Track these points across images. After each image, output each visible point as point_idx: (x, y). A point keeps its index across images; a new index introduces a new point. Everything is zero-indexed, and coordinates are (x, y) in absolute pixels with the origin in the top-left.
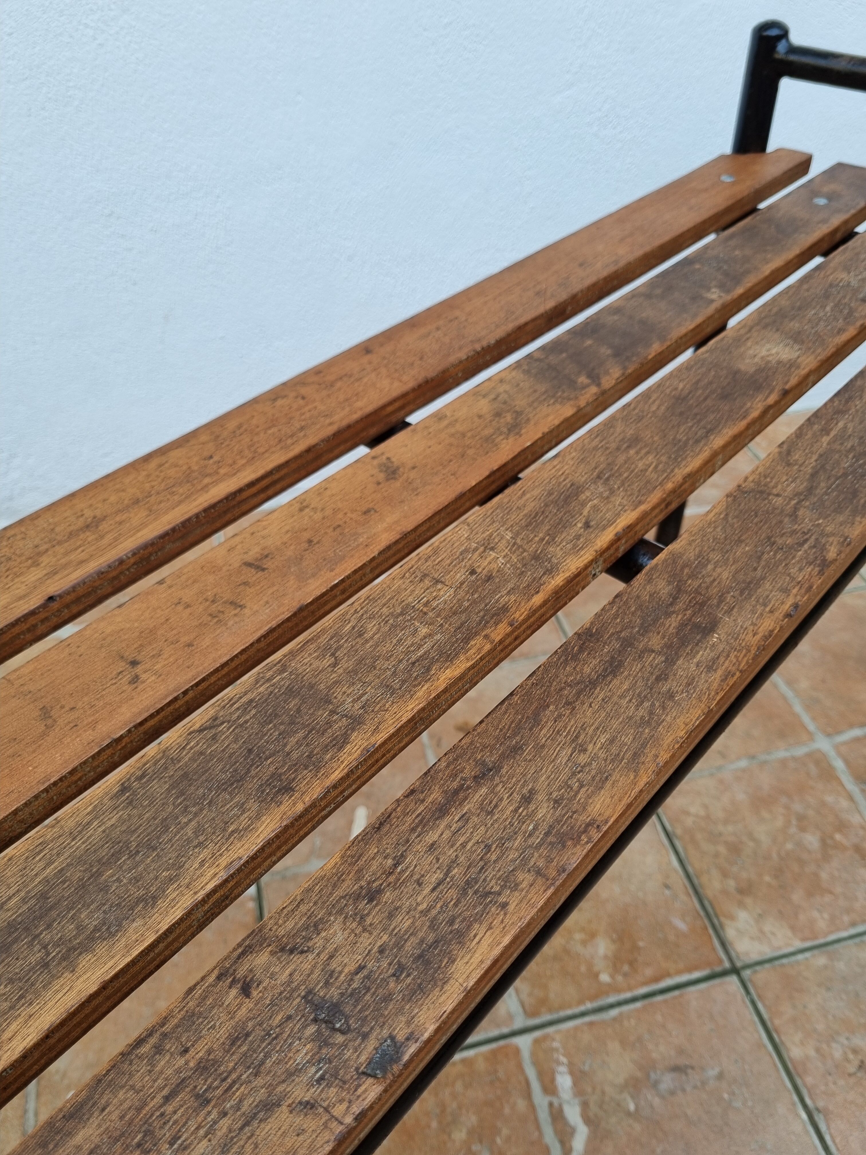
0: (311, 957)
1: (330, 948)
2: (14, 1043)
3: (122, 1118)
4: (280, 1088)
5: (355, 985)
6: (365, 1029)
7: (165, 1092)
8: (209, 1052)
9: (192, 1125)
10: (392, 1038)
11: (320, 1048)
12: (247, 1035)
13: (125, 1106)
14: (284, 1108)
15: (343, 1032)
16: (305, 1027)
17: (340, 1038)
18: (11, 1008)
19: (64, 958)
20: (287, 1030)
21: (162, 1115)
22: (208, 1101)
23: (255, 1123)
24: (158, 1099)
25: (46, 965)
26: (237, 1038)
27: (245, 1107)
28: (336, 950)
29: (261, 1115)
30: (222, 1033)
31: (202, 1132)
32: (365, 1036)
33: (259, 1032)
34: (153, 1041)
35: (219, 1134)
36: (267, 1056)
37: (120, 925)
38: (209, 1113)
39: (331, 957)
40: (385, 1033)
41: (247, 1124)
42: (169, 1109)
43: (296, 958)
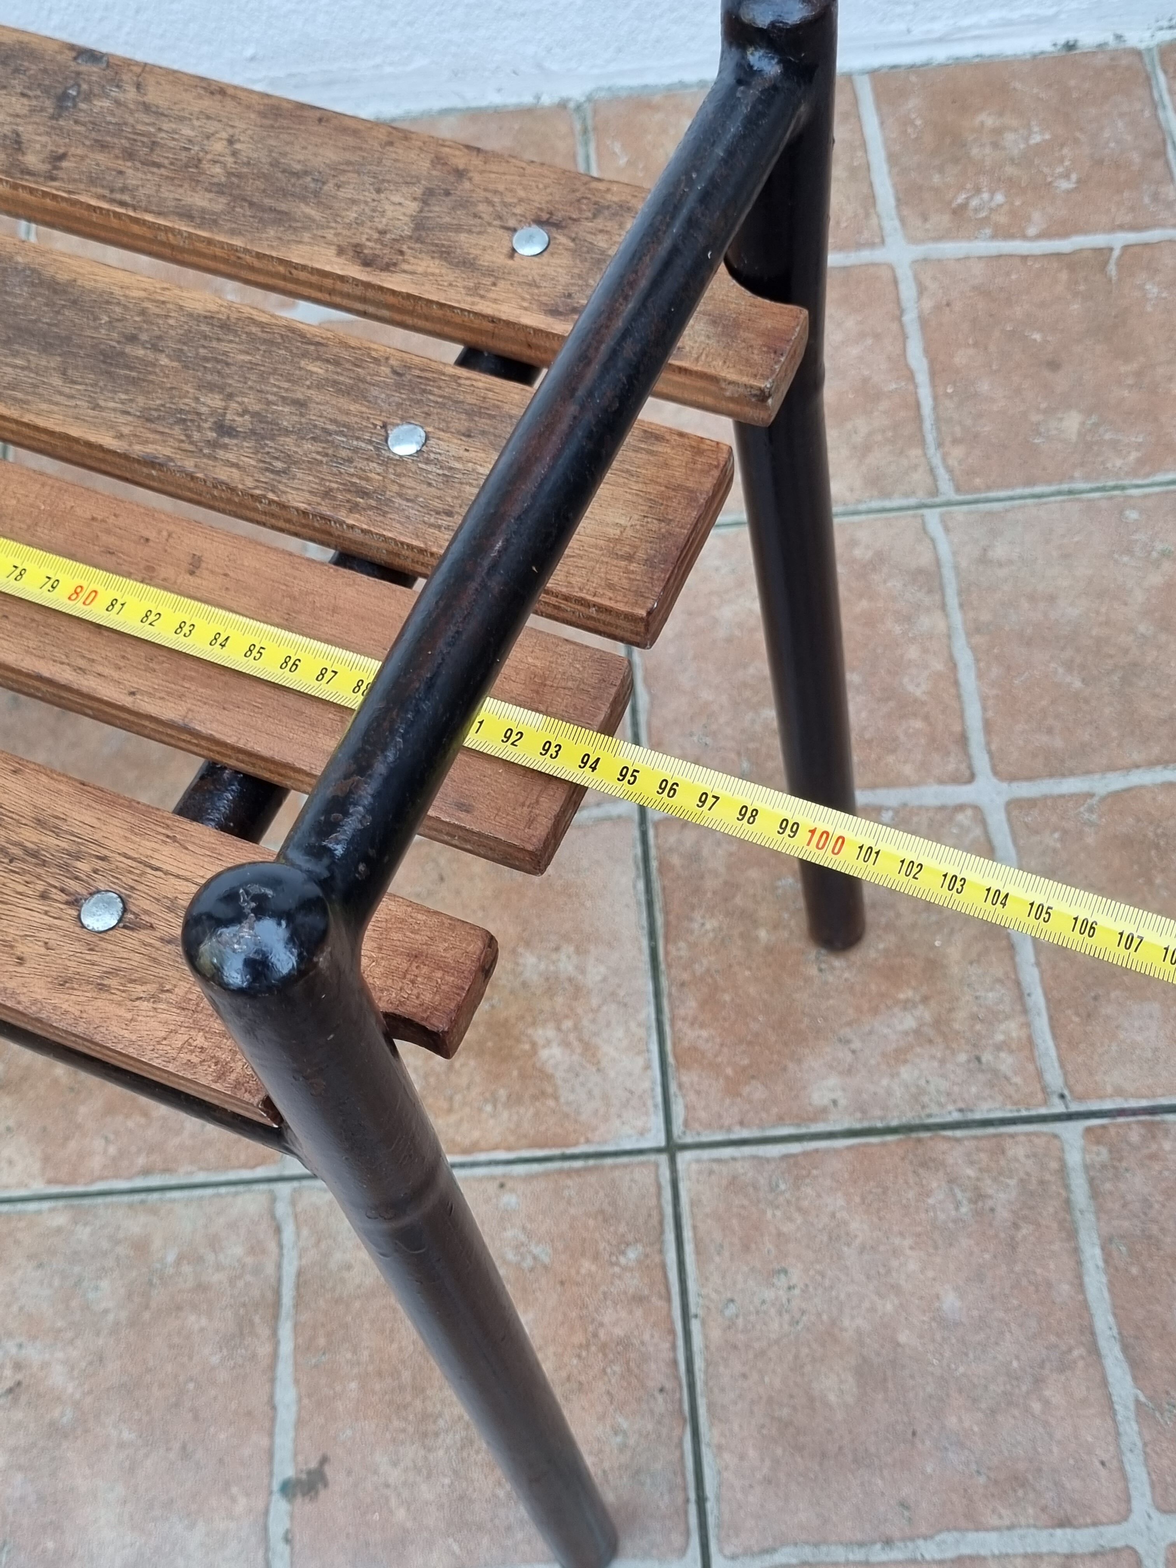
0: (21, 129)
1: (9, 119)
2: (147, 286)
3: (181, 186)
4: (132, 106)
5: (39, 93)
6: (73, 75)
7: (155, 170)
8: (117, 157)
9: (172, 144)
10: (75, 59)
11: (95, 95)
12: (96, 141)
13: (172, 188)
14: (146, 99)
15: (79, 86)
16: (81, 110)
17: (85, 87)
18: (119, 304)
19: (65, 292)
20: (87, 119)
21: (172, 164)
22: (154, 143)
23: (160, 110)
24: (163, 171)
25: (75, 302)
26: (102, 146)
27: (152, 120)
28: (11, 115)
29: (154, 109)
30: (101, 157)
31: (176, 136)
32: (78, 74)
33: (94, 135)
34: (118, 196)
35: (174, 126)
36: (110, 123)
37: (24, 270)
38: (162, 138)
39: (18, 116)
40: (73, 64)
41: (163, 114)
42: (166, 162)
43: (25, 137)
